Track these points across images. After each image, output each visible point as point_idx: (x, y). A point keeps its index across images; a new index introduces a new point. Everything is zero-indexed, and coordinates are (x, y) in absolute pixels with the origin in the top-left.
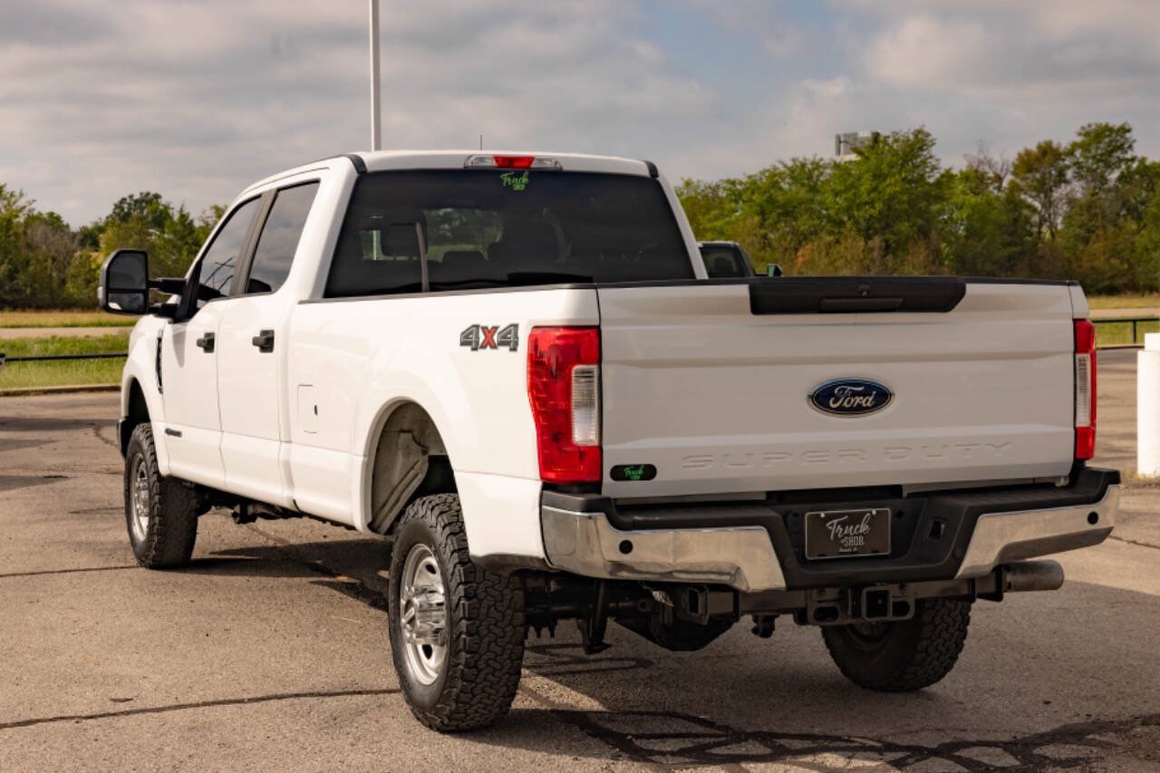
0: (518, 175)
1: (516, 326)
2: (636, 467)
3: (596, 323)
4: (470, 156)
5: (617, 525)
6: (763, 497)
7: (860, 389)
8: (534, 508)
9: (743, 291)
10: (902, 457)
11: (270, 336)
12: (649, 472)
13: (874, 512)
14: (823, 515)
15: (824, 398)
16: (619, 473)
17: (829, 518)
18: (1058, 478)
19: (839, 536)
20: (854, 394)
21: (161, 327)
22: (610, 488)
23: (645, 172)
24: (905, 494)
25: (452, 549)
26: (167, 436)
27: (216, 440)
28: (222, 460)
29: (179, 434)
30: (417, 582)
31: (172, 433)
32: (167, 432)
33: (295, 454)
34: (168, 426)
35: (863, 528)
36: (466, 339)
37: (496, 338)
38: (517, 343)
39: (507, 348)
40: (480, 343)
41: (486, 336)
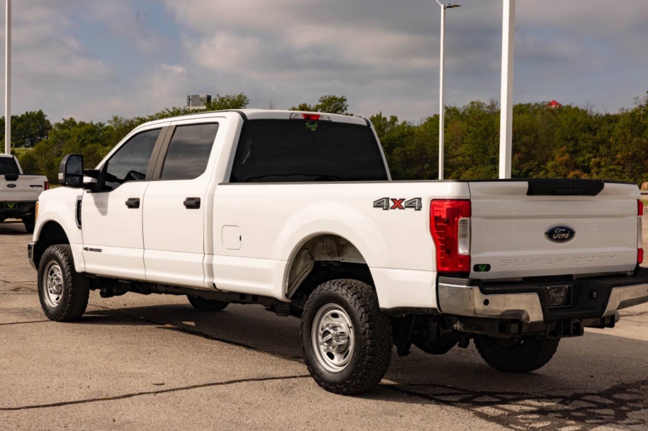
0: (313, 123)
1: (420, 199)
2: (483, 265)
3: (469, 198)
4: (292, 114)
5: (484, 292)
6: (522, 280)
7: (564, 230)
8: (432, 285)
9: (525, 185)
10: (578, 262)
11: (198, 200)
12: (488, 267)
13: (567, 287)
14: (548, 288)
15: (551, 234)
16: (477, 268)
17: (551, 289)
18: (627, 272)
19: (554, 297)
20: (562, 232)
21: (81, 194)
22: (473, 274)
23: (365, 124)
24: (574, 278)
25: (360, 305)
26: (85, 251)
27: (138, 253)
28: (144, 263)
29: (99, 250)
30: (324, 323)
31: (91, 250)
32: (86, 249)
33: (217, 260)
34: (86, 246)
35: (563, 294)
36: (379, 204)
37: (403, 204)
38: (421, 207)
39: (413, 209)
40: (391, 206)
41: (395, 203)
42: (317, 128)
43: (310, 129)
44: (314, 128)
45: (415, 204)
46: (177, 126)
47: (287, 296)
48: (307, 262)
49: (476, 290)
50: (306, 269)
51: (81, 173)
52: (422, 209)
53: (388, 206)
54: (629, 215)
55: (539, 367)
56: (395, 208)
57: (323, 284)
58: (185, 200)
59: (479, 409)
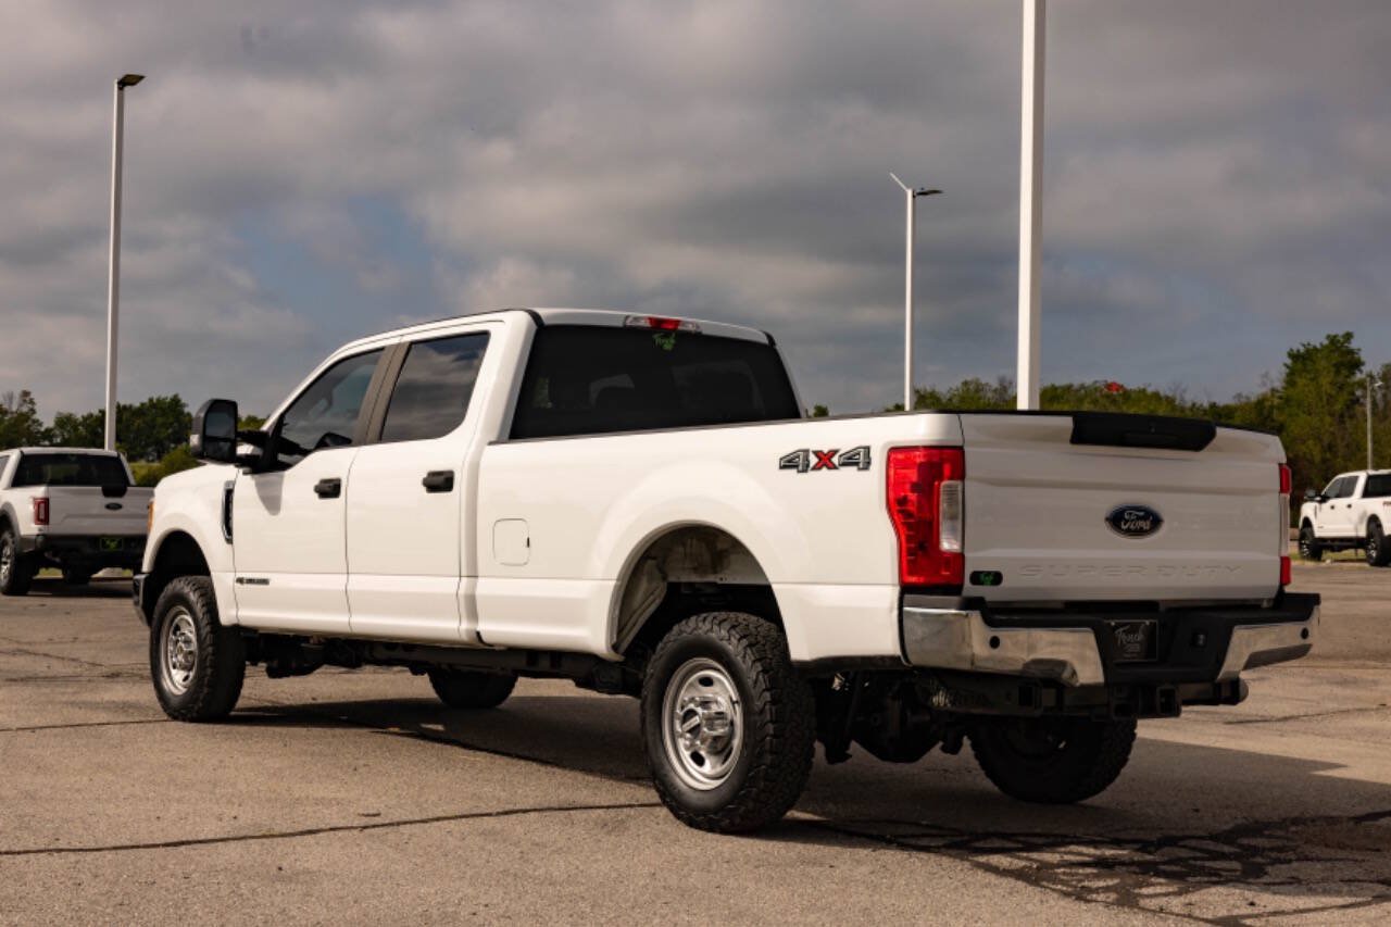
0: (667, 335)
1: (867, 449)
2: (988, 573)
3: (960, 444)
4: (627, 317)
5: (990, 622)
6: (1060, 606)
7: (1142, 514)
8: (891, 611)
9: (1067, 422)
10: (1169, 575)
11: (449, 476)
12: (997, 578)
13: (1147, 622)
14: (1113, 624)
15: (1117, 520)
16: (977, 578)
18: (1262, 600)
20: (1139, 518)
22: (970, 589)
24: (1162, 608)
25: (753, 658)
26: (239, 585)
27: (336, 583)
28: (347, 601)
29: (265, 582)
30: (684, 695)
31: (251, 581)
32: (240, 581)
33: (484, 587)
34: (240, 575)
35: (1140, 637)
36: (789, 463)
37: (835, 460)
38: (869, 463)
39: (854, 468)
40: (812, 465)
41: (820, 459)
42: (675, 345)
43: (661, 347)
44: (668, 345)
45: (857, 459)
46: (413, 343)
47: (615, 647)
48: (654, 584)
49: (976, 618)
50: (652, 598)
51: (232, 436)
52: (871, 467)
53: (808, 466)
54: (1262, 492)
55: (1096, 792)
56: (820, 468)
57: (684, 622)
58: (425, 476)
59: (982, 859)
